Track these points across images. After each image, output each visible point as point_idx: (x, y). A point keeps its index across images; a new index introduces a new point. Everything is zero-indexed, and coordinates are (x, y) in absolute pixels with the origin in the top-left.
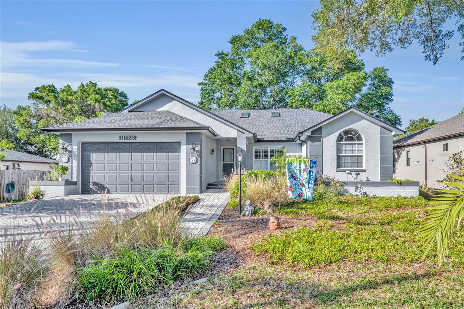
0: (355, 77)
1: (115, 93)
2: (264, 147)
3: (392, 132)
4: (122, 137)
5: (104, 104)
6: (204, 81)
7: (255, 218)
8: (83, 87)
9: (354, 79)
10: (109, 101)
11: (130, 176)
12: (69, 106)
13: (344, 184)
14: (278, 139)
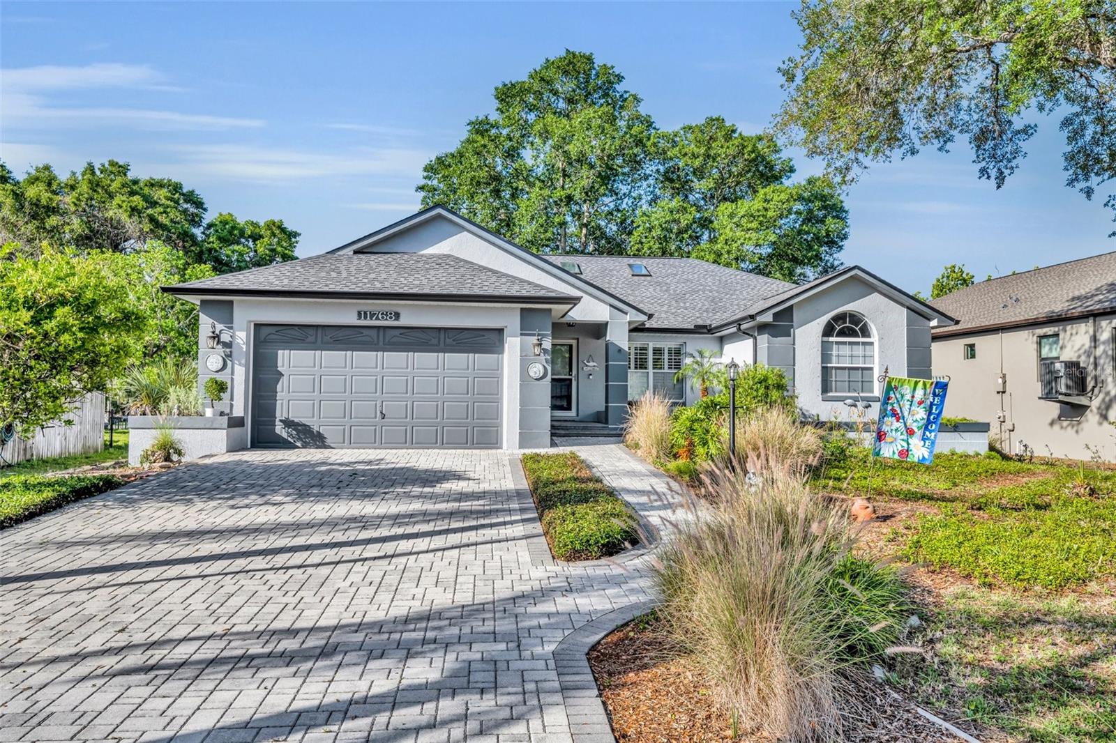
1: (174, 194)
2: (638, 344)
3: (929, 320)
4: (365, 313)
5: (152, 219)
6: (430, 183)
8: (93, 173)
10: (165, 212)
11: (378, 406)
12: (53, 221)
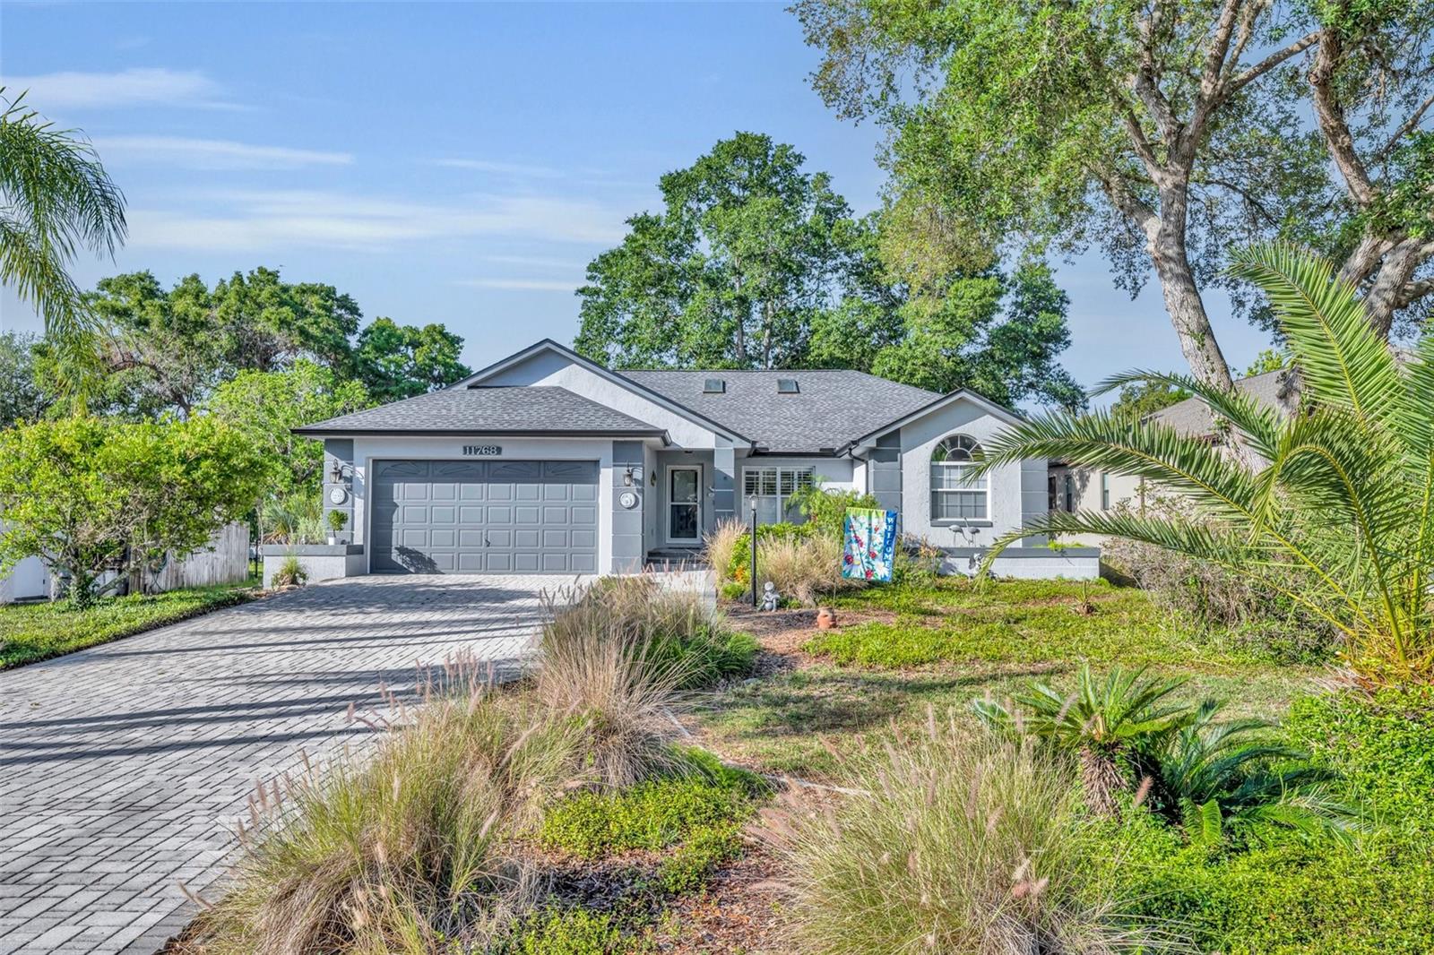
0: (974, 293)
1: (327, 301)
2: (766, 469)
4: (470, 448)
5: (302, 332)
6: (592, 285)
7: (787, 611)
8: (242, 283)
9: (972, 297)
10: (316, 323)
11: (484, 534)
12: (201, 336)
13: (944, 553)
14: (801, 451)
